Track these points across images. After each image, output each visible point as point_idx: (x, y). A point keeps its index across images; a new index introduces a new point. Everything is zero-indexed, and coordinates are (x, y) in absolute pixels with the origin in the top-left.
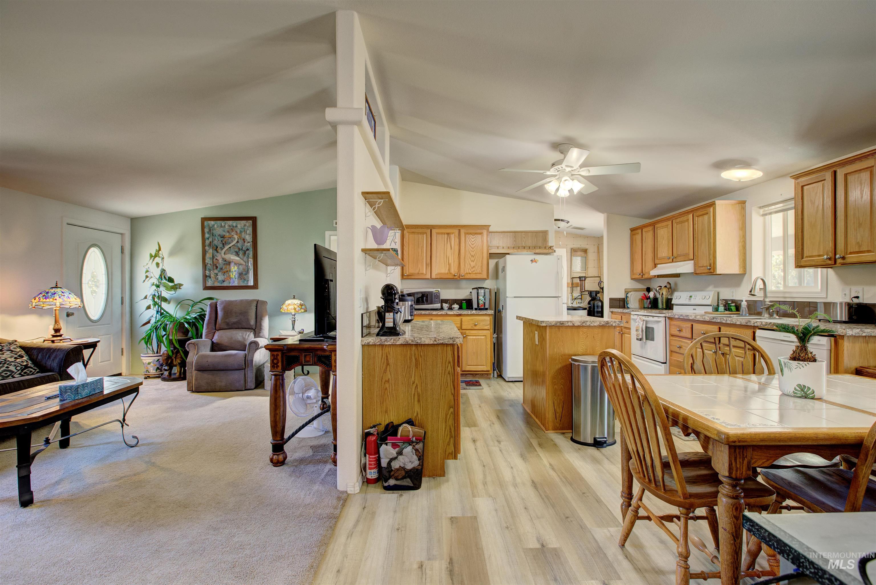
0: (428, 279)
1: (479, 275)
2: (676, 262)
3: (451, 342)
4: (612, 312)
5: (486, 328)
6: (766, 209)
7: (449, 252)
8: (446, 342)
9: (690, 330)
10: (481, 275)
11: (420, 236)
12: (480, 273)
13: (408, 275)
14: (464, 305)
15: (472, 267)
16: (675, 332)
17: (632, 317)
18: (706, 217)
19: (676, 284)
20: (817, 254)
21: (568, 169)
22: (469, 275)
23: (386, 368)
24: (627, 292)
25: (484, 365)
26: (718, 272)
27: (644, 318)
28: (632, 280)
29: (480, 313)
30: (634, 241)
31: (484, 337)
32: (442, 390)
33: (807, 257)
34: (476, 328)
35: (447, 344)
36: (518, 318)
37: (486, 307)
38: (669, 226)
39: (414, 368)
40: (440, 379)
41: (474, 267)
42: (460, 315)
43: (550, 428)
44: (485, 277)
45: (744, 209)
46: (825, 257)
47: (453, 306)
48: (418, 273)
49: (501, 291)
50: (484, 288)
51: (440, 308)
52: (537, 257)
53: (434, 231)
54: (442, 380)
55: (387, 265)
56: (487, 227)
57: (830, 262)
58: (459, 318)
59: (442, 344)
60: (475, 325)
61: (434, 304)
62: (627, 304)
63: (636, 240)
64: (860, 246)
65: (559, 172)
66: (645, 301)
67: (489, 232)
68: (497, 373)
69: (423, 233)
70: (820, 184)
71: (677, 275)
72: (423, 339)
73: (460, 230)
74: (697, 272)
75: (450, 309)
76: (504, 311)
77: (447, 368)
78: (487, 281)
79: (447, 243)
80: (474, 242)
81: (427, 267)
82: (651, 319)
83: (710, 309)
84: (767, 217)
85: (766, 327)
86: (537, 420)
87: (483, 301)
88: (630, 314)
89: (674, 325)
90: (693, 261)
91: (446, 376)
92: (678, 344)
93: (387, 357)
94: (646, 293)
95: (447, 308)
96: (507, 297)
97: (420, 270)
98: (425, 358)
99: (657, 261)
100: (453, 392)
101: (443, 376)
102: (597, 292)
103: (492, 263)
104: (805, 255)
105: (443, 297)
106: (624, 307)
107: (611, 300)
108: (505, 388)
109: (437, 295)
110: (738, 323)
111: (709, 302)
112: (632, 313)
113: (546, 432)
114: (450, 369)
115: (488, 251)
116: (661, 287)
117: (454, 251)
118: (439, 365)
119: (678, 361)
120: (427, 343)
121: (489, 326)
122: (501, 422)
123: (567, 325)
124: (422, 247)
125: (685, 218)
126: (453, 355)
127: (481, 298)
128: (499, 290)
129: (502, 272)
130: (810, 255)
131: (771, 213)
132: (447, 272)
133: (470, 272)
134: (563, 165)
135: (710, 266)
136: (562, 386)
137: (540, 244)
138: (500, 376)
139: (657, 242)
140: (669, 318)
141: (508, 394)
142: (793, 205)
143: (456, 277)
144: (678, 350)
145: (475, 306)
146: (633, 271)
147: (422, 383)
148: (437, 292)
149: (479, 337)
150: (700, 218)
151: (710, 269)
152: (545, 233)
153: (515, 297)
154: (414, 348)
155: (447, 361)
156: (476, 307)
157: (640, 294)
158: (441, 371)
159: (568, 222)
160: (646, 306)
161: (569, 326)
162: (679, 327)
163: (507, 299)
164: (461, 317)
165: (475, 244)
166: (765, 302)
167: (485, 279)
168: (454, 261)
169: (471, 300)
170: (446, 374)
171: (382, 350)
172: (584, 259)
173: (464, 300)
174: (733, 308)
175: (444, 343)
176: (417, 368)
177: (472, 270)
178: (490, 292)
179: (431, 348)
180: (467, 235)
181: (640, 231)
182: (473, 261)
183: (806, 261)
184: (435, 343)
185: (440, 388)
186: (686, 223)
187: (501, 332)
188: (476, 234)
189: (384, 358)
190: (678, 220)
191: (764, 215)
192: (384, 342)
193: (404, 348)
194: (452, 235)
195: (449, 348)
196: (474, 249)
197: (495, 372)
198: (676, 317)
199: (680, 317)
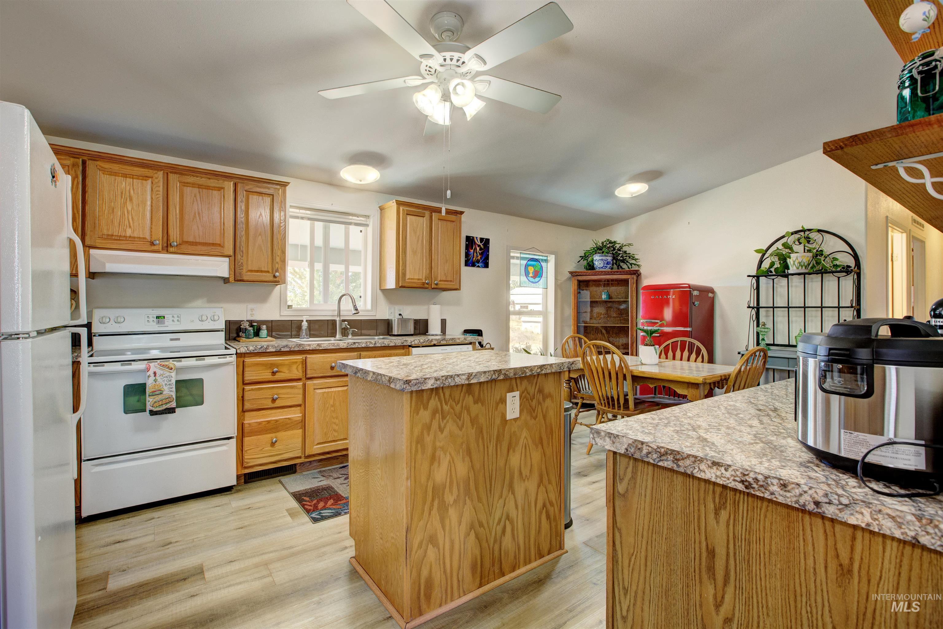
9: (302, 366)
16: (262, 376)
33: (409, 279)
38: (152, 183)
46: (424, 281)
57: (428, 286)
64: (446, 277)
70: (422, 219)
74: (245, 278)
89: (257, 364)
90: (229, 259)
111: (209, 326)
125: (211, 183)
140: (240, 354)
144: (268, 404)
150: (253, 196)
151: (277, 277)
166: (339, 321)
190: (189, 179)
198: (271, 350)
199: (283, 350)
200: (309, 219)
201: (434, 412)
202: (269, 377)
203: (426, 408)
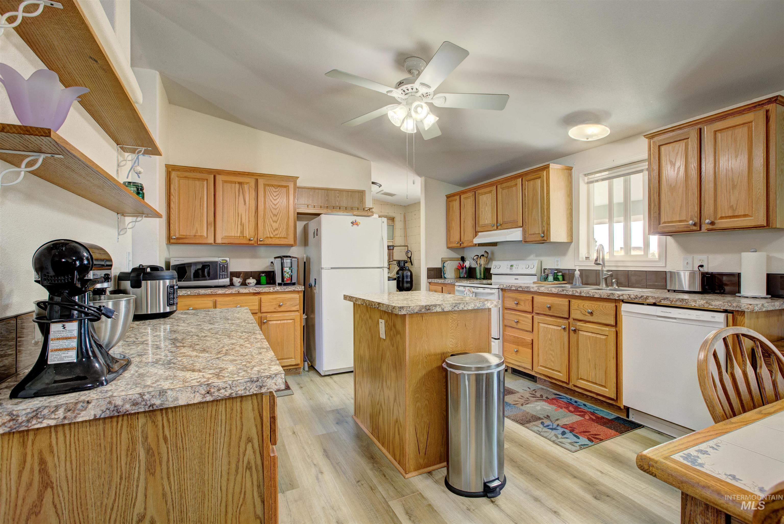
0: (211, 244)
1: (283, 240)
2: (500, 229)
3: (254, 390)
4: (430, 283)
5: (294, 309)
6: (590, 177)
7: (242, 209)
8: (241, 393)
9: (531, 303)
10: (286, 240)
11: (197, 183)
12: (284, 238)
13: (178, 239)
14: (263, 279)
15: (274, 229)
16: (511, 304)
17: (456, 288)
18: (539, 182)
19: (493, 253)
20: (678, 219)
21: (423, 90)
22: (270, 240)
23: (41, 497)
24: (443, 262)
25: (292, 358)
26: (552, 240)
27: (473, 290)
28: (448, 249)
29: (286, 290)
30: (451, 209)
31: (291, 321)
32: (230, 515)
33: (665, 223)
34: (282, 309)
35: (242, 397)
36: (346, 297)
37: (293, 282)
38: (493, 192)
39: (142, 477)
40: (224, 489)
41: (277, 229)
42: (258, 293)
43: (412, 468)
44: (292, 242)
45: (570, 175)
46: (691, 222)
47: (248, 281)
48: (195, 236)
49: (311, 260)
50: (290, 257)
51: (229, 284)
52: (358, 219)
53: (219, 178)
54: (231, 491)
55: (123, 215)
56: (294, 179)
57: (695, 228)
58: (257, 298)
59: (230, 398)
60: (280, 306)
61: (220, 278)
62: (444, 274)
63: (453, 207)
64: (734, 210)
65: (407, 96)
66: (461, 270)
67: (296, 188)
68: (308, 364)
69: (203, 180)
70: (683, 144)
71: (494, 244)
72: (169, 392)
73: (257, 180)
74: (527, 240)
75: (244, 284)
76: (317, 285)
77: (244, 455)
78: (293, 248)
79: (239, 196)
80: (277, 197)
81: (209, 227)
82: (481, 290)
83: (535, 279)
84: (591, 185)
85: (636, 301)
86: (384, 451)
87: (289, 273)
88: (454, 285)
89: (509, 297)
90: (521, 229)
91: (239, 476)
92: (515, 318)
93: (42, 462)
94: (461, 263)
95: (239, 284)
96: (322, 268)
97: (197, 231)
98: (179, 442)
99: (478, 229)
100: (259, 512)
101: (232, 478)
102: (405, 262)
103: (300, 225)
104: (662, 221)
105: (233, 268)
106: (441, 277)
107: (429, 270)
108: (322, 388)
109: (224, 267)
110: (597, 296)
111: (533, 272)
112: (457, 284)
113: (407, 476)
114: (252, 457)
115: (295, 209)
116: (478, 256)
117: (249, 207)
118: (219, 454)
119: (515, 337)
120: (182, 402)
121: (298, 307)
122: (332, 464)
123: (435, 311)
124: (201, 199)
125: (512, 183)
126: (258, 418)
127: (286, 269)
128: (310, 259)
129: (314, 237)
130: (669, 220)
131: (597, 181)
132: (239, 235)
133: (272, 236)
134: (416, 85)
135: (543, 233)
136: (427, 402)
137: (356, 205)
138: (312, 368)
139: (479, 208)
140: (502, 289)
141: (329, 399)
142: (647, 167)
143: (252, 242)
144: (514, 325)
145: (279, 280)
146: (449, 240)
147: (168, 512)
148: (224, 261)
149: (285, 321)
150: (531, 183)
151: (543, 237)
152: (361, 194)
153: (332, 268)
154: (142, 420)
155: (244, 439)
156: (280, 282)
157: (455, 264)
158: (225, 468)
159: (380, 186)
160: (462, 276)
161: (437, 312)
162: (516, 299)
163: (323, 270)
164: (260, 296)
165: (278, 200)
166: (603, 271)
167: (292, 246)
168: (249, 221)
169: (273, 272)
170: (240, 470)
171: (24, 445)
172: (392, 227)
173: (263, 272)
174: (560, 277)
175: (234, 395)
176: (153, 474)
177: (274, 234)
178: (298, 262)
179: (197, 412)
180: (267, 188)
181: (458, 197)
182: (276, 222)
183: (664, 227)
184: (209, 398)
185: (223, 510)
186: (514, 188)
187: (313, 311)
188: (279, 186)
189: (32, 470)
190: (504, 185)
191: (589, 183)
192: (28, 421)
193: (108, 426)
194: (245, 186)
195: (248, 406)
196: (278, 206)
197: (306, 363)
199: (519, 289)
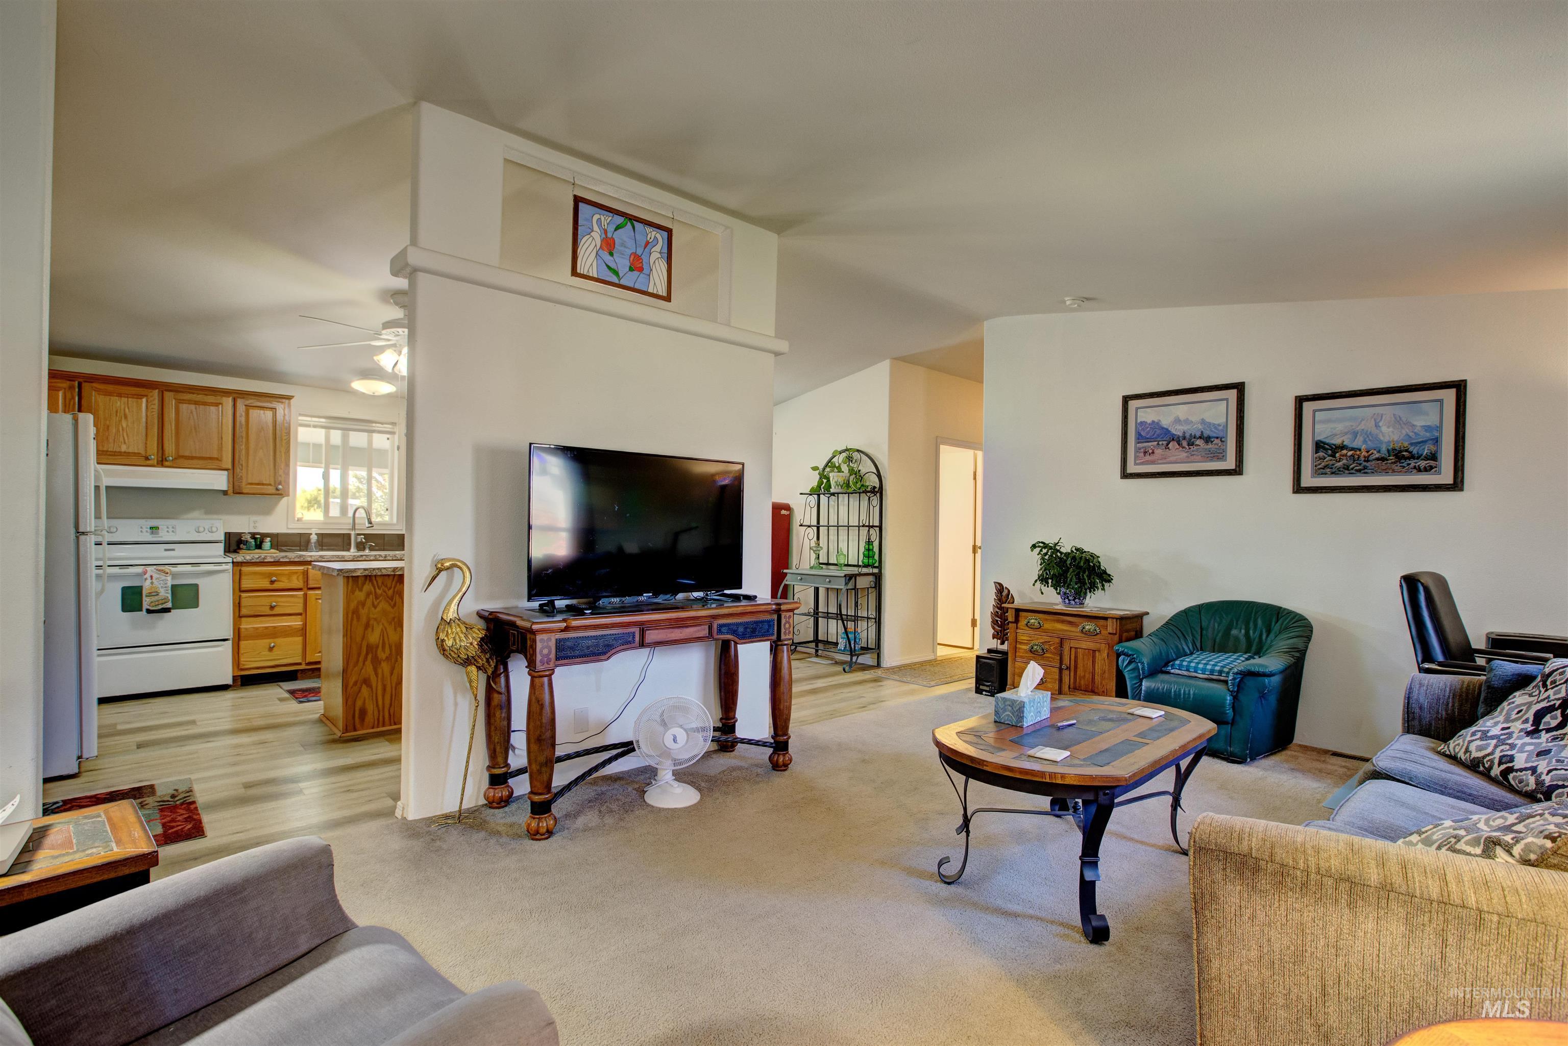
9: (301, 576)
16: (256, 582)
18: (267, 413)
74: (240, 490)
89: (255, 573)
90: (228, 472)
125: (209, 398)
131: (315, 425)
135: (280, 485)
144: (265, 611)
150: (254, 410)
151: (279, 489)
162: (271, 575)
166: (353, 534)
186: (212, 408)
190: (186, 396)
198: (269, 559)
199: (281, 560)
200: (322, 427)
201: (368, 594)
202: (268, 586)
203: (361, 590)
